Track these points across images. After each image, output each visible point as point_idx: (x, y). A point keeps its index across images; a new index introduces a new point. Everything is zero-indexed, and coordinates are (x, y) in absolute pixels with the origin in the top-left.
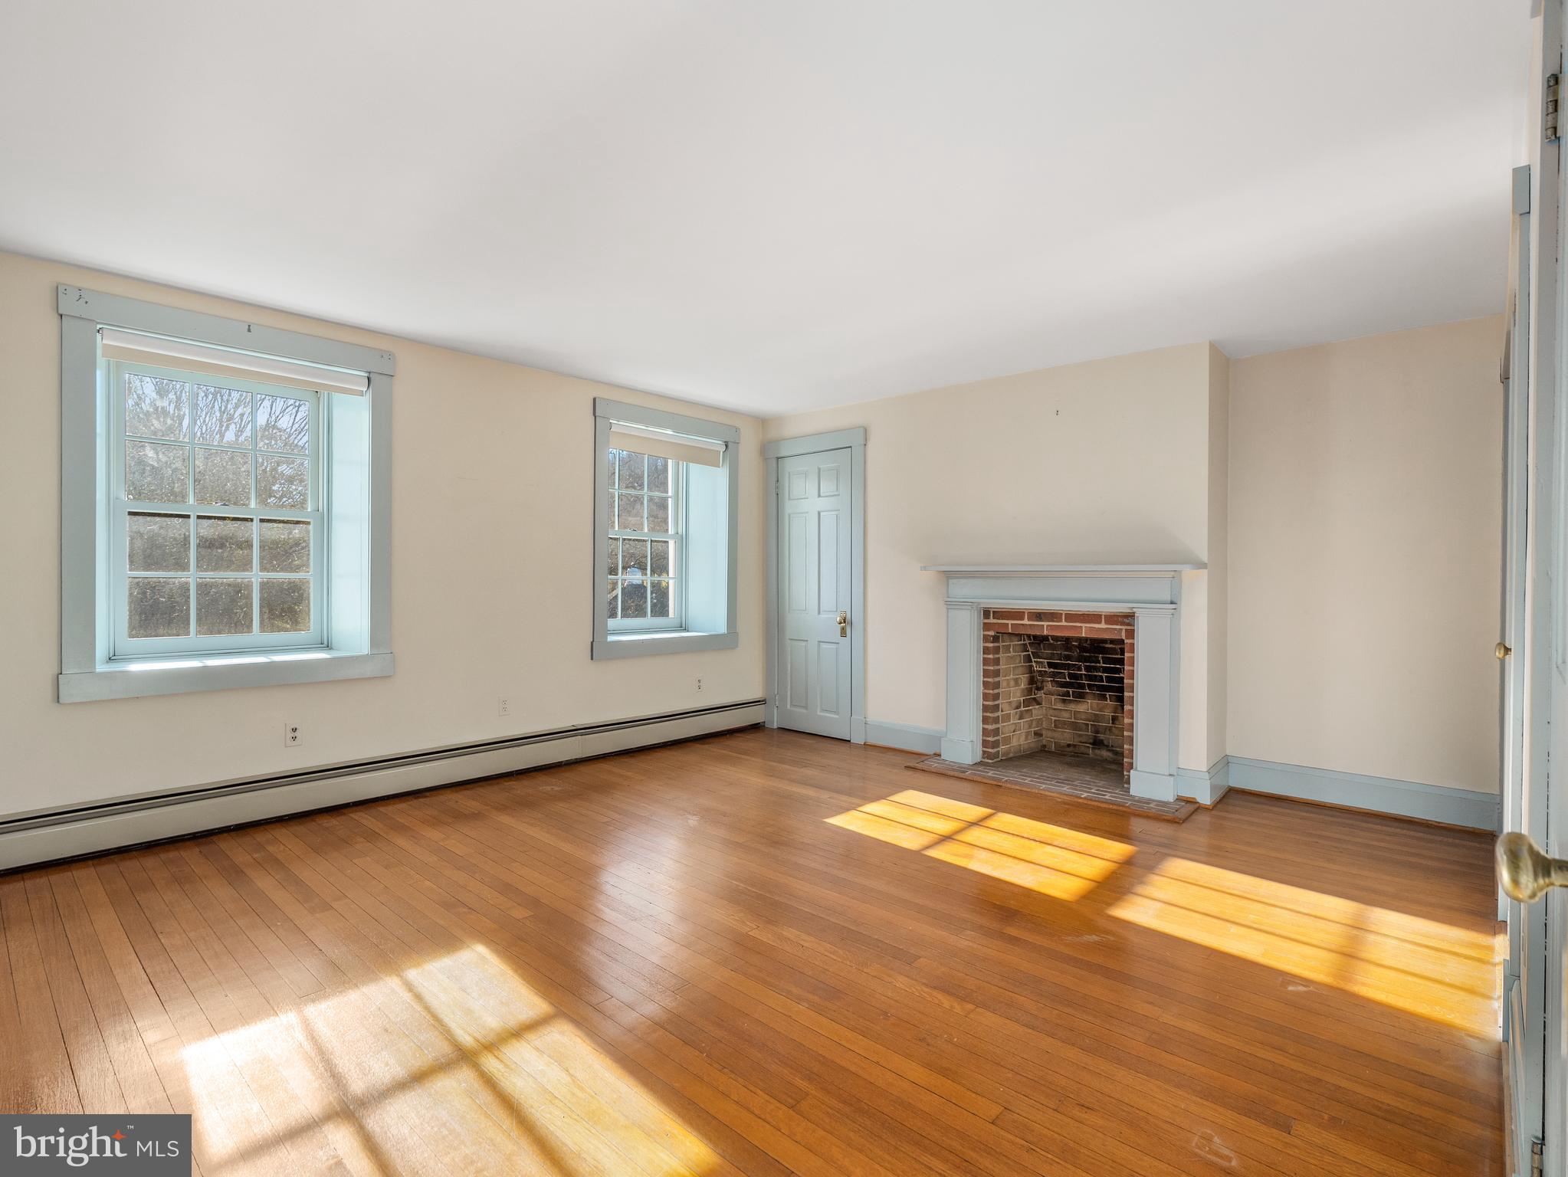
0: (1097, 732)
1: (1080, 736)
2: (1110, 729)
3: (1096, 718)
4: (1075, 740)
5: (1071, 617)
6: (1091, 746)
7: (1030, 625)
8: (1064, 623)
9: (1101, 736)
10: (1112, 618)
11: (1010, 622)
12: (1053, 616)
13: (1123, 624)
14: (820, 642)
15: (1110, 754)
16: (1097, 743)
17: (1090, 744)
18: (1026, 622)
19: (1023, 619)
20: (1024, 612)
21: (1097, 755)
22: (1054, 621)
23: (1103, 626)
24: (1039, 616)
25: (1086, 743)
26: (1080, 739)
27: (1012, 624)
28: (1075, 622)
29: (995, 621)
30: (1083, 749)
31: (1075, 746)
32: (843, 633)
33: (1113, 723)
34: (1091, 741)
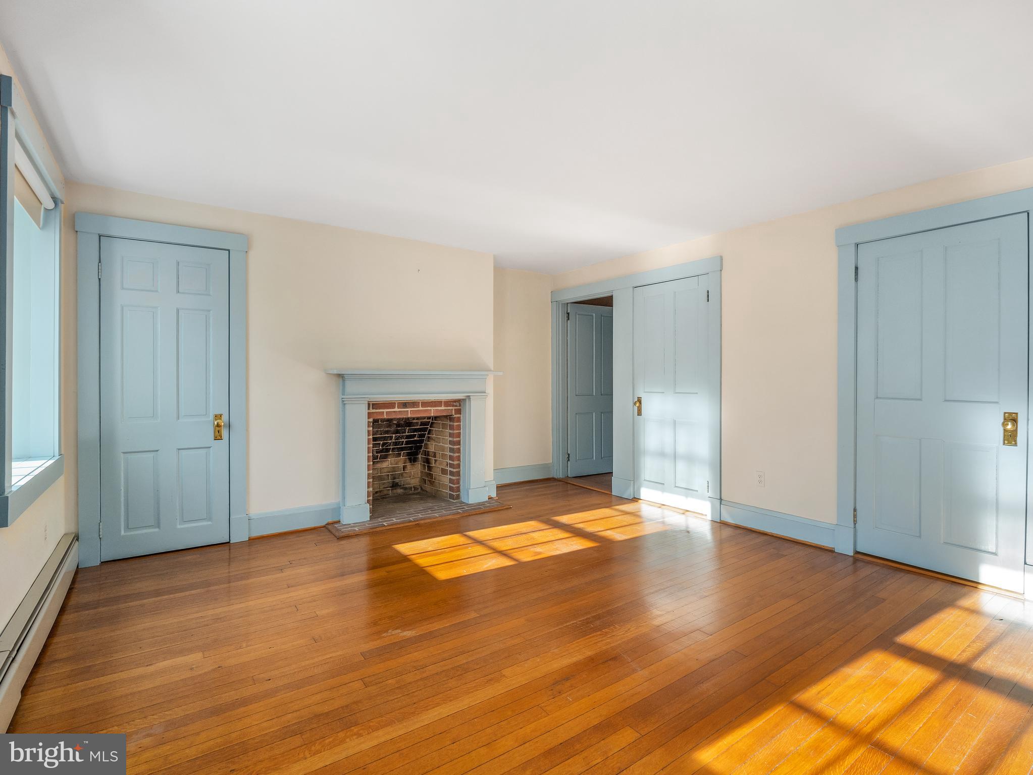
0: (394, 478)
1: (384, 484)
2: (402, 474)
3: (394, 470)
4: (381, 488)
5: (425, 404)
6: (390, 489)
7: (399, 411)
8: (421, 408)
9: (397, 480)
10: (448, 403)
11: (385, 411)
12: (414, 404)
13: (453, 406)
14: (179, 449)
15: (402, 490)
16: (395, 486)
17: (390, 487)
18: (396, 409)
19: (394, 407)
20: (395, 403)
21: (394, 494)
22: (415, 408)
23: (443, 408)
24: (405, 405)
25: (388, 487)
26: (384, 486)
27: (386, 412)
28: (428, 407)
29: (374, 411)
30: (385, 492)
31: (380, 491)
32: (218, 437)
33: (404, 470)
34: (391, 485)
